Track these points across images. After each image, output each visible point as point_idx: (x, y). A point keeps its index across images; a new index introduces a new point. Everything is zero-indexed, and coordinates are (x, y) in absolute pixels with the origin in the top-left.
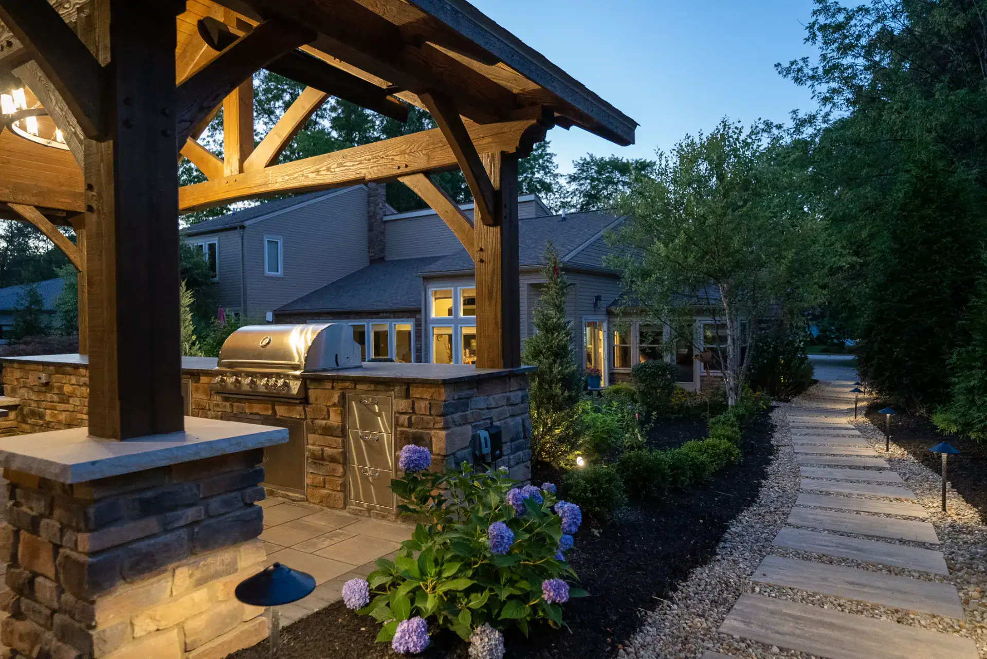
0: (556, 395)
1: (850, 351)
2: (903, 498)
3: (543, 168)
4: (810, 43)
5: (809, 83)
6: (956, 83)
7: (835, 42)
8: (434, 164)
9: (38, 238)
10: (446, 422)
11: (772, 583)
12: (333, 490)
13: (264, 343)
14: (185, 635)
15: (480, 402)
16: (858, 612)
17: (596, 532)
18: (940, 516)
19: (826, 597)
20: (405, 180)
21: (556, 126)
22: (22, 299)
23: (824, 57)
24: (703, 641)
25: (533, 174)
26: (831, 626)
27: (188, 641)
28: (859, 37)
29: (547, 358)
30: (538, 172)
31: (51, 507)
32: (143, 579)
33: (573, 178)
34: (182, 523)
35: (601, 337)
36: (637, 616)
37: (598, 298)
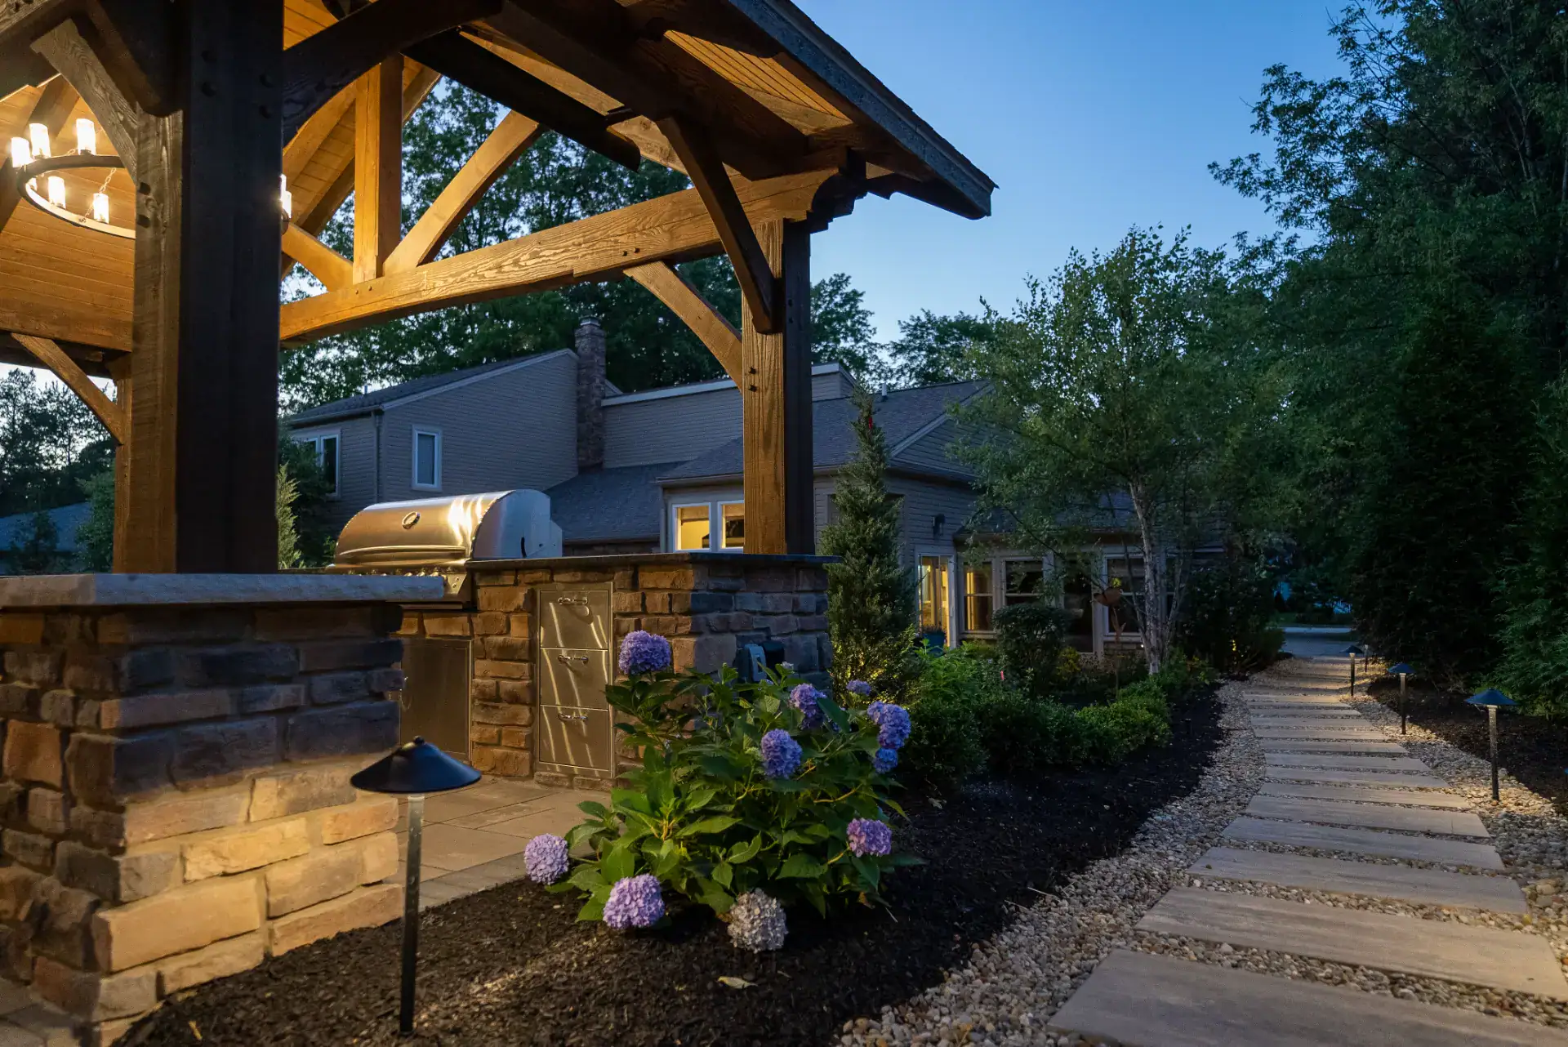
0: (873, 614)
1: (1342, 621)
2: (1430, 787)
3: (854, 332)
4: (1260, 132)
5: (1262, 192)
6: (1486, 186)
7: (1298, 131)
8: (680, 244)
9: (55, 442)
10: (695, 624)
11: (1220, 875)
12: (513, 748)
13: (409, 521)
14: (268, 890)
15: (750, 600)
16: (1358, 907)
17: (936, 803)
18: (1489, 806)
19: (1308, 892)
20: (636, 274)
21: (869, 194)
22: (24, 530)
23: (1283, 153)
24: (1110, 939)
25: (837, 341)
26: (1315, 922)
27: (272, 900)
28: (1333, 126)
29: (858, 558)
30: (845, 338)
31: (59, 668)
32: (204, 788)
33: (899, 349)
34: (270, 706)
35: (945, 583)
36: (1003, 911)
37: (940, 519)
